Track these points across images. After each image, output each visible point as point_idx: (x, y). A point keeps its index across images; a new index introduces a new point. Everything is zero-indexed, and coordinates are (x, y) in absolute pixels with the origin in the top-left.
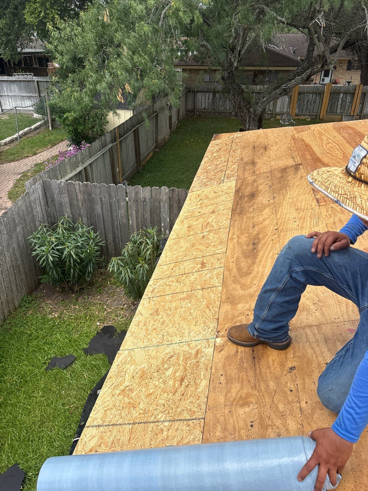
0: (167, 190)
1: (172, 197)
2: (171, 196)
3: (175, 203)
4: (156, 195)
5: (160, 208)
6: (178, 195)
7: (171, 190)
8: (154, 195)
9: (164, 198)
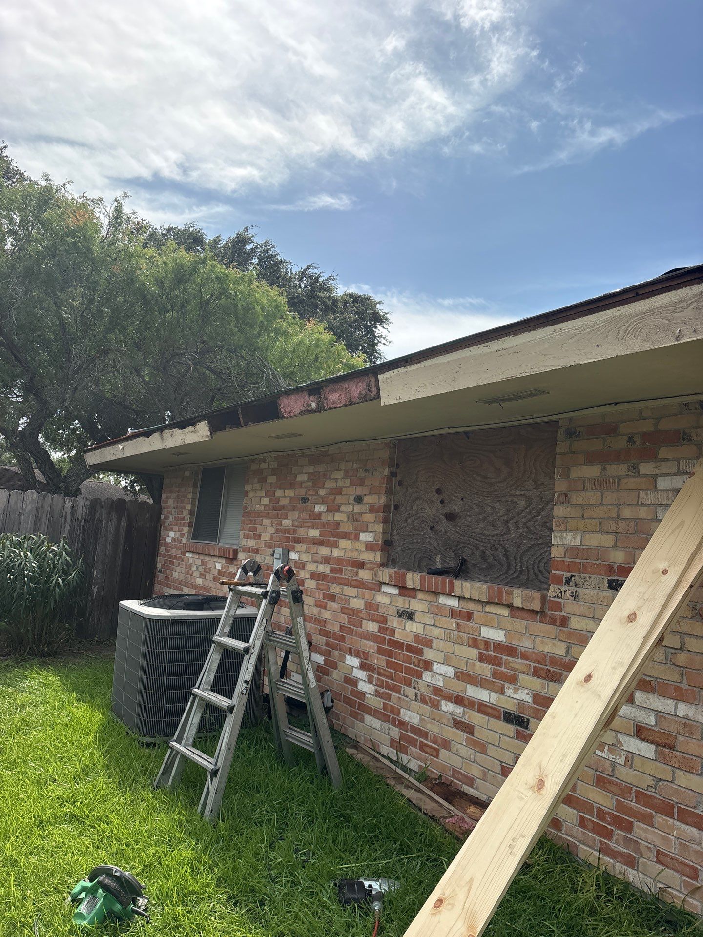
0: (35, 495)
1: (42, 506)
2: (40, 505)
3: (45, 515)
4: (16, 503)
5: (20, 522)
6: (51, 504)
7: (41, 496)
8: (12, 501)
9: (29, 508)
